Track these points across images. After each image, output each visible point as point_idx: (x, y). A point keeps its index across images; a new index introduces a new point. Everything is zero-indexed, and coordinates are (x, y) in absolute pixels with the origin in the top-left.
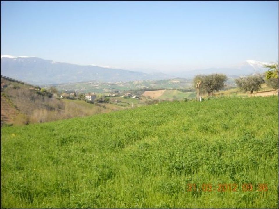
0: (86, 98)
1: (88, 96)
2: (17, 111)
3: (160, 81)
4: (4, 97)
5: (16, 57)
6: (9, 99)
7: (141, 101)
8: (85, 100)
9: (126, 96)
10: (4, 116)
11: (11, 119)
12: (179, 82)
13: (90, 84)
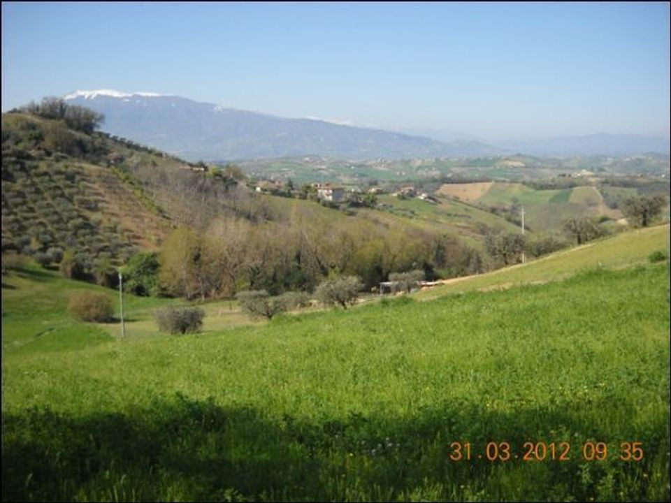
0: (319, 195)
1: (324, 189)
2: (164, 220)
3: (475, 161)
4: (130, 185)
5: (130, 95)
6: (142, 190)
7: (439, 206)
8: (319, 200)
9: (403, 193)
10: (132, 234)
11: (149, 239)
12: (523, 165)
13: (307, 162)
